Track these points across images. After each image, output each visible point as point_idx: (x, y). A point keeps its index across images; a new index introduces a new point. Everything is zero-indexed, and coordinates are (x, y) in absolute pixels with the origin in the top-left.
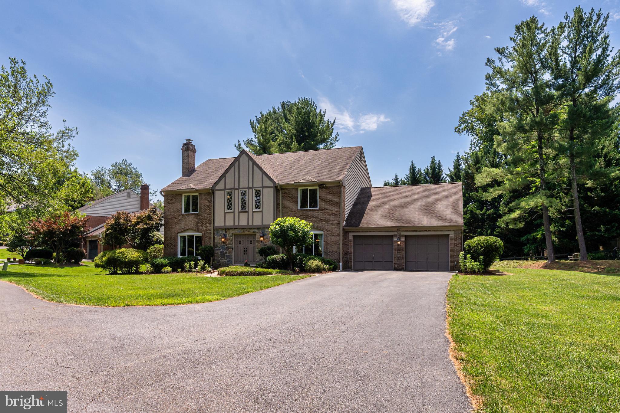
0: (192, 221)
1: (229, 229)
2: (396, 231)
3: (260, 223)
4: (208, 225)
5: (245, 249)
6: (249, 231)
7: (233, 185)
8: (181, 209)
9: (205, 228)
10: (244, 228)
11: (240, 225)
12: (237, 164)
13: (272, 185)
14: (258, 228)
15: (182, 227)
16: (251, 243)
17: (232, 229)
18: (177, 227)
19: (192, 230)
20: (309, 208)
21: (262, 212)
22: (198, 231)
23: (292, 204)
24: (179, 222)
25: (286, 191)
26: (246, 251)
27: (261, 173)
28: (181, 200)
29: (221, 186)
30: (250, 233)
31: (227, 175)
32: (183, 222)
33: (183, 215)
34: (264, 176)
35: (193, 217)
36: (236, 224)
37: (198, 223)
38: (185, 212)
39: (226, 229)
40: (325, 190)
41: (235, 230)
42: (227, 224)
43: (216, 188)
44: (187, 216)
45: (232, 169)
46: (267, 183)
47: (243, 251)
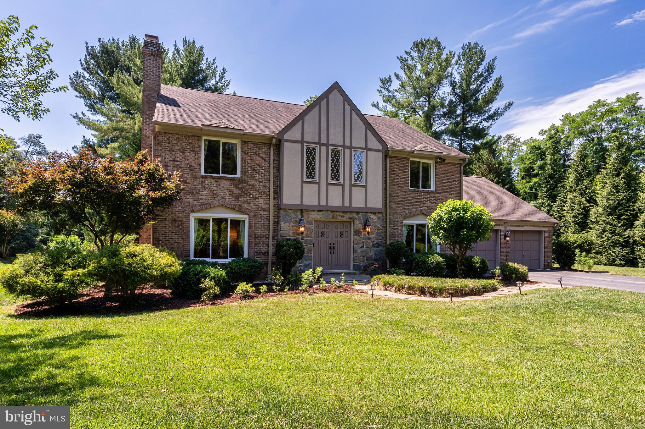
0: (227, 192)
1: (307, 211)
2: (502, 225)
3: (362, 205)
4: (261, 201)
5: (332, 245)
6: (342, 217)
7: (318, 138)
8: (200, 165)
9: (254, 207)
10: (335, 211)
11: (329, 204)
12: (324, 103)
13: (381, 148)
14: (358, 213)
15: (203, 201)
16: (341, 235)
17: (314, 211)
18: (191, 200)
19: (226, 207)
20: (421, 189)
21: (365, 187)
22: (241, 211)
23: (403, 180)
24: (195, 191)
25: (394, 160)
26: (334, 247)
27: (364, 126)
28: (200, 147)
29: (295, 134)
30: (344, 219)
31: (306, 118)
32: (204, 193)
33: (202, 176)
34: (368, 132)
35: (228, 183)
36: (323, 203)
37: (239, 195)
38: (206, 172)
39: (302, 210)
40: (442, 166)
41: (320, 213)
42: (306, 202)
43: (286, 137)
44: (213, 181)
45: (316, 109)
46: (374, 143)
47: (328, 248)
